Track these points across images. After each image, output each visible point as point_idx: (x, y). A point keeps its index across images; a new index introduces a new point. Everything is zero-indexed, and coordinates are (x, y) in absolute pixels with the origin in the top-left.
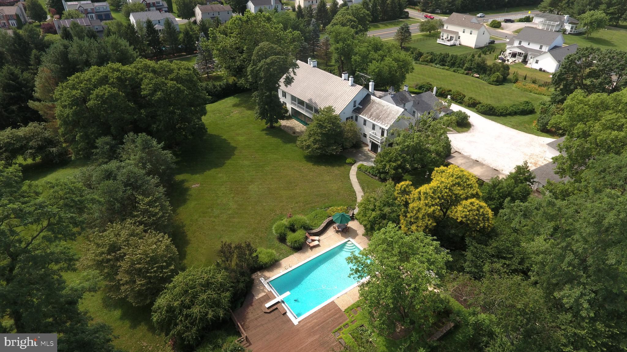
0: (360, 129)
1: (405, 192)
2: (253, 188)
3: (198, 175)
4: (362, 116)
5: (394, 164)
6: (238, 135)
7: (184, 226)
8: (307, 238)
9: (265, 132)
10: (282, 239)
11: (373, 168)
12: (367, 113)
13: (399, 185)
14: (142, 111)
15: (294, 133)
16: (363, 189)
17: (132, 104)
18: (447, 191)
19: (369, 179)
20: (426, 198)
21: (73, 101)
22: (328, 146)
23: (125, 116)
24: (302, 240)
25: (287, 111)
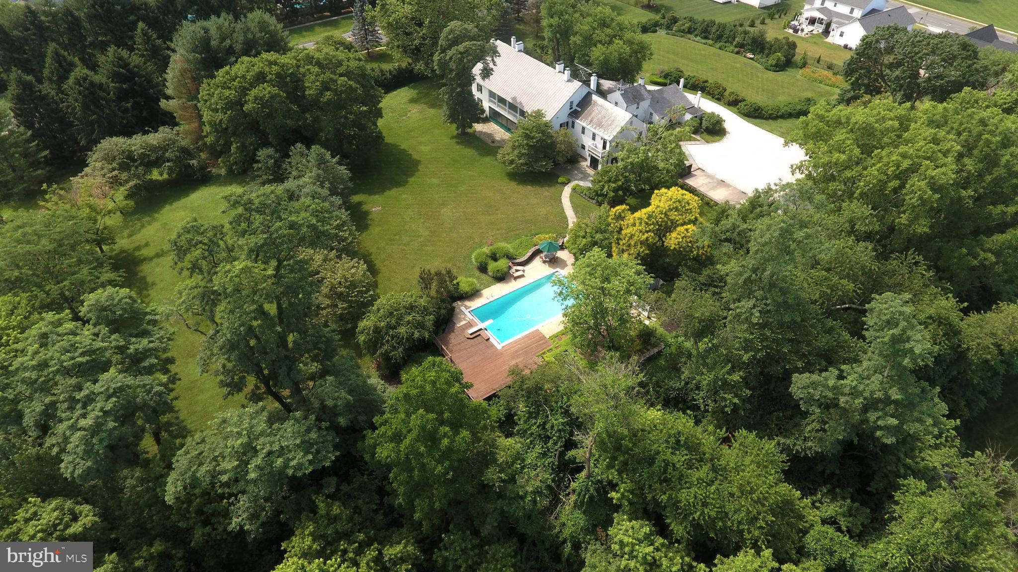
0: (577, 140)
1: (620, 217)
2: (446, 212)
3: (377, 196)
4: (580, 123)
5: (614, 185)
6: (420, 143)
7: (370, 255)
8: (510, 268)
9: (455, 140)
10: (483, 269)
11: (590, 189)
12: (586, 118)
13: (613, 210)
14: (308, 115)
15: (493, 142)
16: (576, 213)
17: (295, 108)
18: (663, 216)
19: (585, 202)
20: (641, 223)
21: (226, 104)
22: (536, 161)
23: (288, 122)
24: (506, 270)
25: (483, 111)
